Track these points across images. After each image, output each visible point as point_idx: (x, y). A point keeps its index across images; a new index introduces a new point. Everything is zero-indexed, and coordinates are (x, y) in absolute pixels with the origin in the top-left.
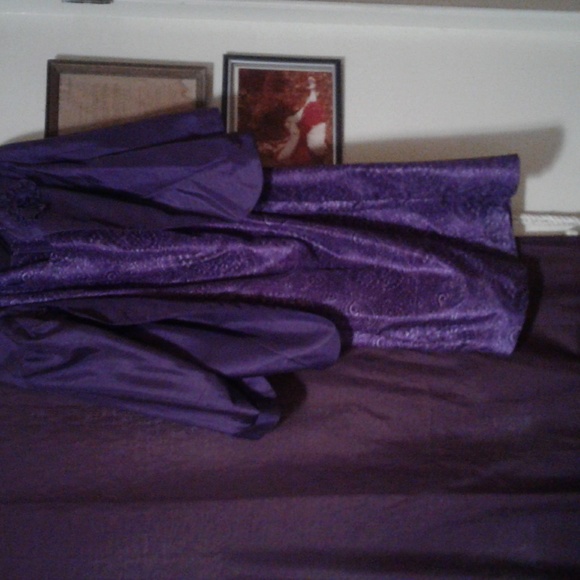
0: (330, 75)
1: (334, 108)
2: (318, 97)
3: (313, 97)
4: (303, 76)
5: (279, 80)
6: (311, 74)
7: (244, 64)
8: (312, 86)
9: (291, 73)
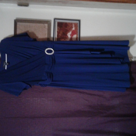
0: (77, 24)
1: (78, 31)
2: (75, 29)
3: (74, 29)
4: (72, 24)
5: (66, 25)
6: (73, 23)
8: (74, 26)
9: (69, 23)
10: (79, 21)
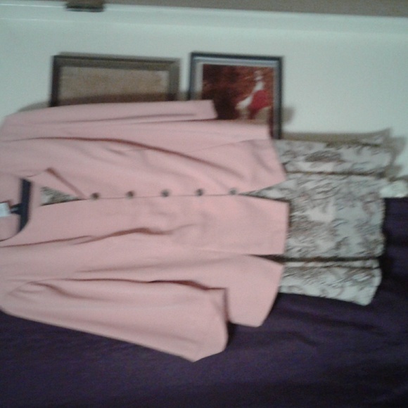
0: (271, 70)
3: (259, 87)
4: (252, 71)
5: (233, 73)
6: (258, 69)
7: (206, 61)
8: (259, 78)
9: (243, 68)
10: (279, 60)
